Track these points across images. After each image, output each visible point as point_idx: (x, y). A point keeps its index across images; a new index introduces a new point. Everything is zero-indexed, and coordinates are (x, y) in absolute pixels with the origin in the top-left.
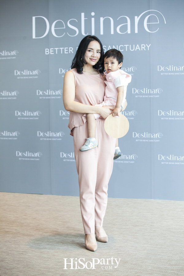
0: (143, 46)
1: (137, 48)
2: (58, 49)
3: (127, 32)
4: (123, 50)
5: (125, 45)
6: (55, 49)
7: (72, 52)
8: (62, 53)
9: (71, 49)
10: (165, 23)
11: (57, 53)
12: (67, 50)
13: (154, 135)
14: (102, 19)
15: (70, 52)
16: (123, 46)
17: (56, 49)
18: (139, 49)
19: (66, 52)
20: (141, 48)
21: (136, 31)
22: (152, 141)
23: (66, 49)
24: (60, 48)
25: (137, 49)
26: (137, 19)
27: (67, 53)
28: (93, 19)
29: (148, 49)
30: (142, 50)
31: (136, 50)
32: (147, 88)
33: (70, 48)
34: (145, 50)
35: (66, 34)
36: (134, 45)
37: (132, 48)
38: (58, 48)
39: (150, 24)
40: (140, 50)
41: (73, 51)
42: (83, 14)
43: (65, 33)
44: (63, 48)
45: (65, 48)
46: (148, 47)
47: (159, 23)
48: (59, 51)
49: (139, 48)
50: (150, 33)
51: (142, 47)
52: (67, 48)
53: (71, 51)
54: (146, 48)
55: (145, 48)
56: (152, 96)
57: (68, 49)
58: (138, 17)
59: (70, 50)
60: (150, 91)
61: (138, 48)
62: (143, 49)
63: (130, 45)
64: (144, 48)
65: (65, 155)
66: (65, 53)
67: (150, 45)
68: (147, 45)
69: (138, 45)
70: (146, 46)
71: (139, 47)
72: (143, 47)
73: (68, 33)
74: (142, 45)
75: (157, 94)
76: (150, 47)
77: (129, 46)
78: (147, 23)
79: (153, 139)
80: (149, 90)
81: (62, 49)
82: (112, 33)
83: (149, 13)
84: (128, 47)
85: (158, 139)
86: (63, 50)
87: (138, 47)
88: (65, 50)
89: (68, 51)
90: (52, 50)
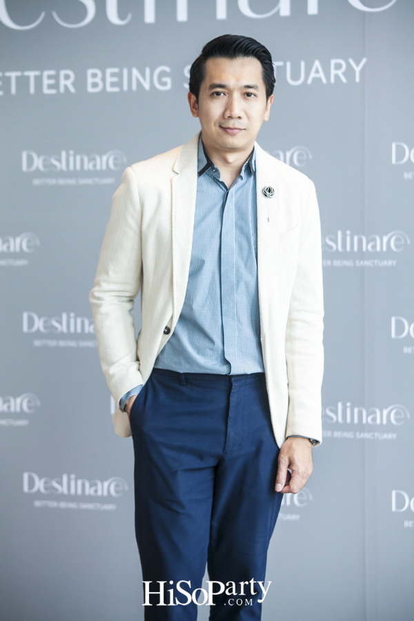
0: (338, 66)
1: (313, 75)
2: (17, 78)
3: (278, 12)
6: (8, 74)
7: (72, 90)
8: (32, 90)
9: (67, 77)
11: (13, 91)
12: (52, 82)
13: (375, 413)
15: (62, 90)
17: (13, 75)
18: (320, 79)
19: (50, 87)
20: (327, 75)
21: (312, 8)
22: (367, 435)
23: (50, 77)
24: (27, 73)
25: (314, 79)
27: (53, 91)
29: (357, 79)
30: (332, 80)
31: (309, 81)
32: (348, 232)
33: (63, 73)
34: (344, 80)
35: (49, 17)
36: (303, 64)
37: (296, 76)
38: (19, 74)
40: (324, 81)
41: (73, 84)
43: (43, 14)
44: (37, 73)
45: (46, 73)
46: (357, 69)
48: (23, 82)
49: (321, 75)
50: (364, 13)
51: (333, 72)
52: (52, 72)
53: (66, 87)
54: (350, 72)
55: (344, 74)
56: (367, 263)
57: (56, 77)
59: (63, 82)
60: (360, 241)
61: (317, 75)
62: (337, 76)
63: (288, 65)
64: (340, 73)
65: (40, 485)
66: (46, 91)
67: (364, 61)
68: (351, 61)
69: (317, 64)
70: (349, 65)
71: (320, 70)
72: (337, 70)
73: (55, 15)
74: (333, 62)
75: (389, 254)
76: (362, 72)
77: (285, 66)
79: (372, 428)
80: (356, 238)
81: (32, 74)
82: (222, 14)
84: (281, 71)
85: (389, 428)
86: (39, 80)
87: (317, 71)
88: (46, 82)
89: (56, 86)
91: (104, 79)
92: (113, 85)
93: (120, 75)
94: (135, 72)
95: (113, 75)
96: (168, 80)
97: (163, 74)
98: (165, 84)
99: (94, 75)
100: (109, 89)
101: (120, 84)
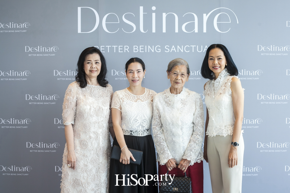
3: (194, 31)
4: (189, 51)
5: (191, 46)
6: (106, 46)
8: (115, 51)
9: (127, 48)
10: (238, 23)
11: (108, 51)
14: (164, 15)
16: (189, 46)
17: (108, 46)
19: (121, 50)
21: (205, 31)
23: (120, 48)
24: (113, 46)
26: (205, 17)
27: (122, 52)
28: (154, 15)
31: (204, 51)
33: (125, 46)
35: (121, 30)
36: (202, 46)
38: (111, 46)
39: (220, 23)
42: (141, 8)
43: (118, 29)
44: (117, 46)
45: (119, 46)
47: (230, 22)
48: (112, 49)
50: (220, 33)
52: (122, 46)
53: (126, 50)
57: (123, 48)
58: (207, 15)
59: (125, 49)
63: (198, 46)
66: (119, 52)
77: (197, 47)
78: (217, 21)
81: (115, 46)
82: (177, 31)
83: (219, 11)
84: (195, 48)
86: (117, 48)
87: (206, 49)
88: (119, 49)
89: (123, 50)
90: (102, 48)
91: (139, 48)
92: (142, 50)
93: (144, 48)
94: (149, 47)
95: (142, 47)
96: (160, 49)
97: (158, 48)
98: (159, 51)
99: (136, 47)
100: (140, 52)
101: (144, 50)
